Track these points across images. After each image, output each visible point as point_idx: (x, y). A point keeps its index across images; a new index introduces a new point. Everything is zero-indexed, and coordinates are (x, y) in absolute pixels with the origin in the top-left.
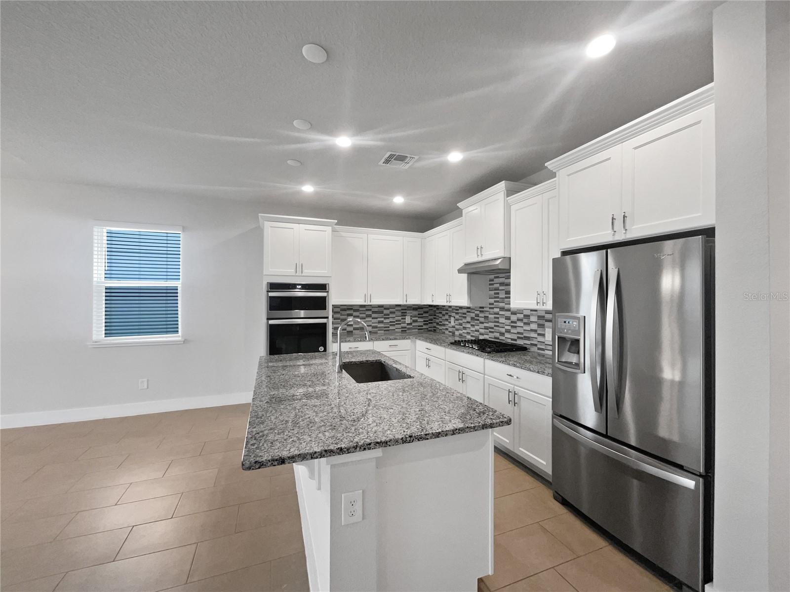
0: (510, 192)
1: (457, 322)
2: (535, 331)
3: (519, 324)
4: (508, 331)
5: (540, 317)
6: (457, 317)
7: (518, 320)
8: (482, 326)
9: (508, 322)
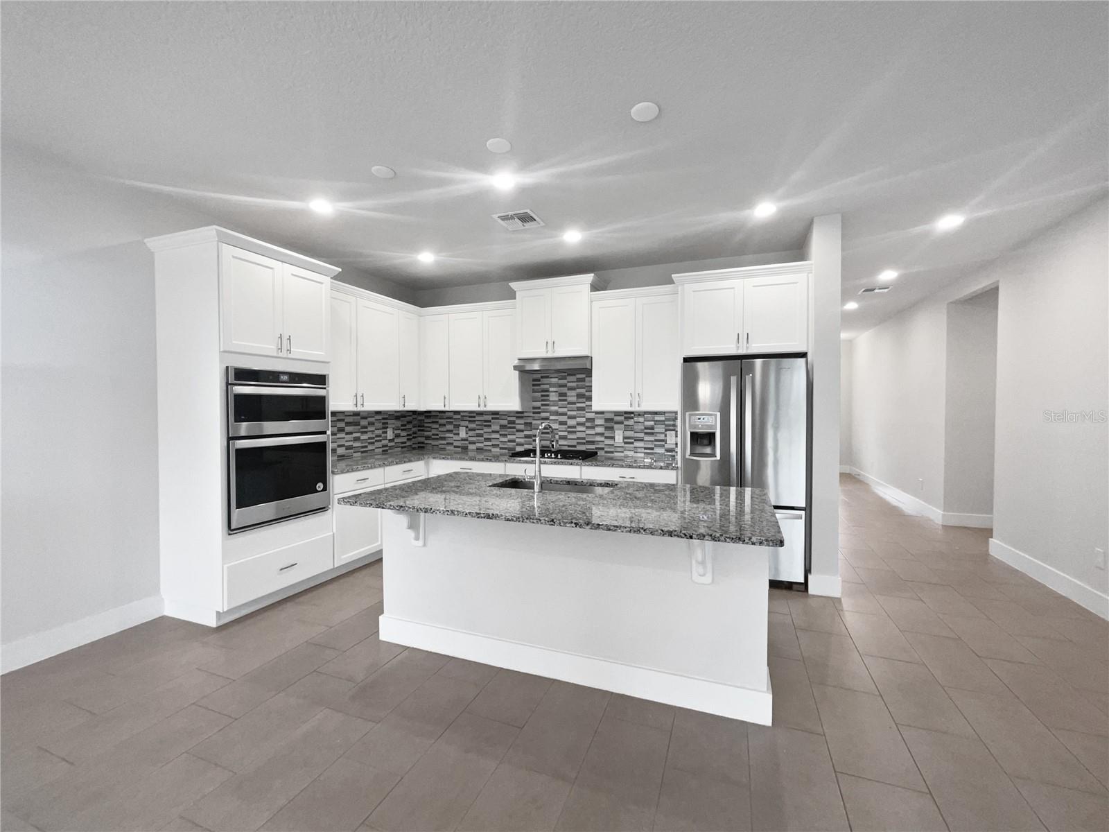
0: (595, 287)
1: (471, 433)
2: (602, 434)
3: (579, 428)
4: (564, 438)
5: (607, 420)
6: (472, 426)
7: (579, 424)
8: (521, 434)
9: (564, 427)
